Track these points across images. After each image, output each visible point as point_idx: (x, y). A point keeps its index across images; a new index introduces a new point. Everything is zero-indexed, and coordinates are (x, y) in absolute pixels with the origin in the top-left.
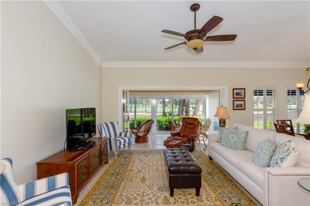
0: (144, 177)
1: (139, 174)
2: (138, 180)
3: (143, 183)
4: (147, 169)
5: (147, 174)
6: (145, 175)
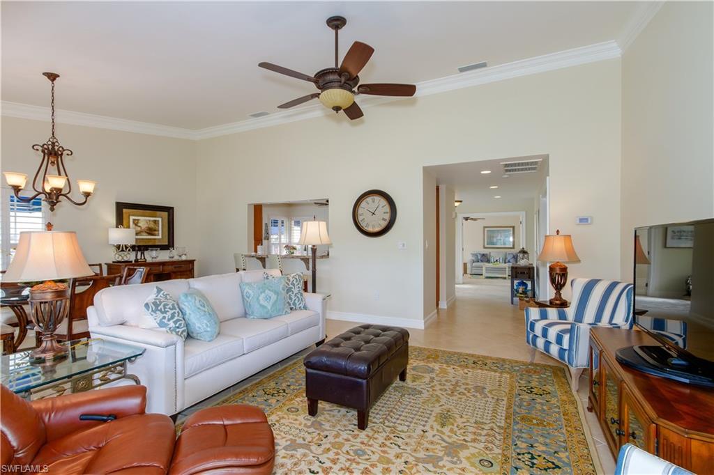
0: (443, 425)
1: (455, 438)
2: (459, 421)
3: (449, 411)
4: (421, 455)
5: (430, 434)
6: (438, 431)
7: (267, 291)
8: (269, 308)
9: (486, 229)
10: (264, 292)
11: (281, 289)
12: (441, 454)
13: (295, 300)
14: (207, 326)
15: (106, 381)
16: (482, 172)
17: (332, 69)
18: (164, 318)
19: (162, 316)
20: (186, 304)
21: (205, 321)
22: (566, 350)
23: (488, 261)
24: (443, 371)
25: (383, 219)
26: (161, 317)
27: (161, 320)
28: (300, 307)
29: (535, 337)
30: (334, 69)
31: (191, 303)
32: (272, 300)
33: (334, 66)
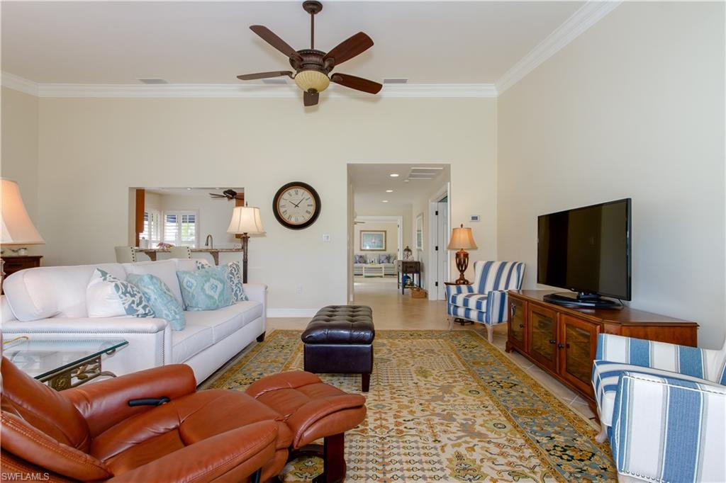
0: (425, 377)
1: (441, 383)
2: (434, 372)
5: (421, 384)
6: (425, 381)
7: (211, 279)
8: (216, 298)
9: (363, 233)
10: (209, 280)
11: (226, 277)
12: (440, 394)
13: (237, 290)
14: (176, 313)
15: (83, 379)
16: (392, 175)
17: (308, 50)
18: (133, 302)
19: (131, 299)
20: (151, 287)
21: (173, 308)
22: (483, 313)
23: (365, 262)
24: (392, 344)
25: (307, 212)
26: (130, 302)
27: (130, 304)
28: (242, 298)
29: (456, 307)
30: (310, 50)
31: (157, 286)
32: (219, 290)
33: (310, 48)
